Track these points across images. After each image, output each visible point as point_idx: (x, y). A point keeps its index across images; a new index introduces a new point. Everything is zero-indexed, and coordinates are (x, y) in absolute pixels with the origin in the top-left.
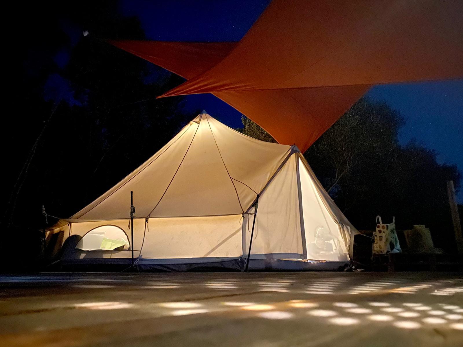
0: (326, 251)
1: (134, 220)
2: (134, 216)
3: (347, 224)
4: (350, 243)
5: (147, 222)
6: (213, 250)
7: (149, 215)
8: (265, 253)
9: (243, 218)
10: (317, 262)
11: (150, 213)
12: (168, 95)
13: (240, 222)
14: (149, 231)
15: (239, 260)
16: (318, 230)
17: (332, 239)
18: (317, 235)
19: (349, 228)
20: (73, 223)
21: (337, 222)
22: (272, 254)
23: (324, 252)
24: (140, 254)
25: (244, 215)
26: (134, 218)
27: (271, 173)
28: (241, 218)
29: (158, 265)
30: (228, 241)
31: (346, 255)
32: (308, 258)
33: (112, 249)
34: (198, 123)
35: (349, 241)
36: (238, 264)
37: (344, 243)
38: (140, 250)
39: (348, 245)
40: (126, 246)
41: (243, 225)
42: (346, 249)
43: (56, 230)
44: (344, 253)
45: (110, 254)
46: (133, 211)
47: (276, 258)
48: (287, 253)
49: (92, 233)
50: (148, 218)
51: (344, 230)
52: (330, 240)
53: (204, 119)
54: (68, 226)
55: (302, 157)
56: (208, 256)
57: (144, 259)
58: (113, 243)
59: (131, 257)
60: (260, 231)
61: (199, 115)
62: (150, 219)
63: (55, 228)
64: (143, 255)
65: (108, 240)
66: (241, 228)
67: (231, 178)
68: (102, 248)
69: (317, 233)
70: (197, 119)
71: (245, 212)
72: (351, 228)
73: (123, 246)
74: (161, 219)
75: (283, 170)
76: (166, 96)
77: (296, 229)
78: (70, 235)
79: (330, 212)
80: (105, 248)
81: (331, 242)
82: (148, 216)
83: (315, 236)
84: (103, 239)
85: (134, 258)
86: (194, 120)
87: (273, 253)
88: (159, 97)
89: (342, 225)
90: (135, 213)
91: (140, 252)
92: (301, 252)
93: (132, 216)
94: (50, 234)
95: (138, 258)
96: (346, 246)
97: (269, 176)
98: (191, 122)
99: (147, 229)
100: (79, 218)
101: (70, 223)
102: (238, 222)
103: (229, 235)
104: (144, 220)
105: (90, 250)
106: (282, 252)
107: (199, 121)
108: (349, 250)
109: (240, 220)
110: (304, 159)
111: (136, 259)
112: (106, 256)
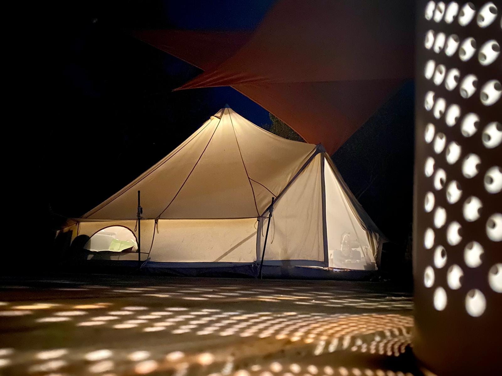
0: (352, 259)
1: (141, 221)
2: (141, 217)
3: (375, 231)
4: (378, 252)
5: (157, 224)
6: (226, 254)
7: (159, 216)
8: (282, 260)
9: (258, 222)
10: (339, 270)
11: (160, 215)
12: (185, 87)
13: (255, 226)
14: (158, 233)
15: (253, 266)
16: (344, 237)
17: (360, 247)
18: (343, 241)
19: (378, 235)
20: (81, 223)
21: (365, 228)
22: (289, 261)
23: (350, 260)
24: (148, 257)
25: (259, 218)
26: (141, 219)
27: (292, 174)
28: (257, 222)
29: (166, 268)
30: (241, 245)
31: (373, 263)
32: (329, 266)
33: (120, 251)
34: (220, 118)
35: (377, 249)
36: (251, 270)
37: (371, 251)
38: (148, 252)
39: (376, 254)
40: (134, 248)
41: (258, 229)
42: (373, 258)
43: (66, 229)
44: (372, 261)
45: (118, 256)
46: (140, 211)
47: (293, 265)
48: (306, 259)
49: (100, 234)
50: (158, 220)
51: (371, 237)
52: (357, 248)
53: (226, 114)
54: (76, 225)
55: (328, 157)
56: (221, 261)
57: (152, 262)
58: (122, 245)
59: (138, 260)
60: (277, 236)
61: (221, 110)
62: (159, 220)
63: (65, 227)
64: (151, 258)
65: (117, 242)
66: (255, 232)
67: (249, 178)
68: (110, 249)
69: (343, 239)
70: (218, 115)
71: (260, 216)
72: (379, 235)
73: (132, 248)
74: (171, 220)
75: (307, 171)
76: (182, 89)
77: (317, 235)
78: (78, 235)
79: (358, 217)
80: (113, 249)
81: (359, 249)
82: (158, 218)
83: (341, 243)
84: (112, 241)
85: (141, 260)
86: (215, 115)
87: (290, 259)
88: (175, 90)
89: (370, 232)
90: (143, 214)
91: (148, 254)
92: (322, 259)
93: (139, 216)
94: (59, 233)
95: (145, 261)
96: (374, 254)
97: (291, 178)
98: (212, 117)
99: (157, 231)
100: (88, 218)
101: (78, 222)
102: (253, 226)
103: (242, 240)
104: (154, 221)
105: (97, 251)
106: (301, 259)
107: (221, 116)
108: (376, 259)
109: (255, 224)
110: (330, 159)
111: (143, 262)
112: (113, 258)
